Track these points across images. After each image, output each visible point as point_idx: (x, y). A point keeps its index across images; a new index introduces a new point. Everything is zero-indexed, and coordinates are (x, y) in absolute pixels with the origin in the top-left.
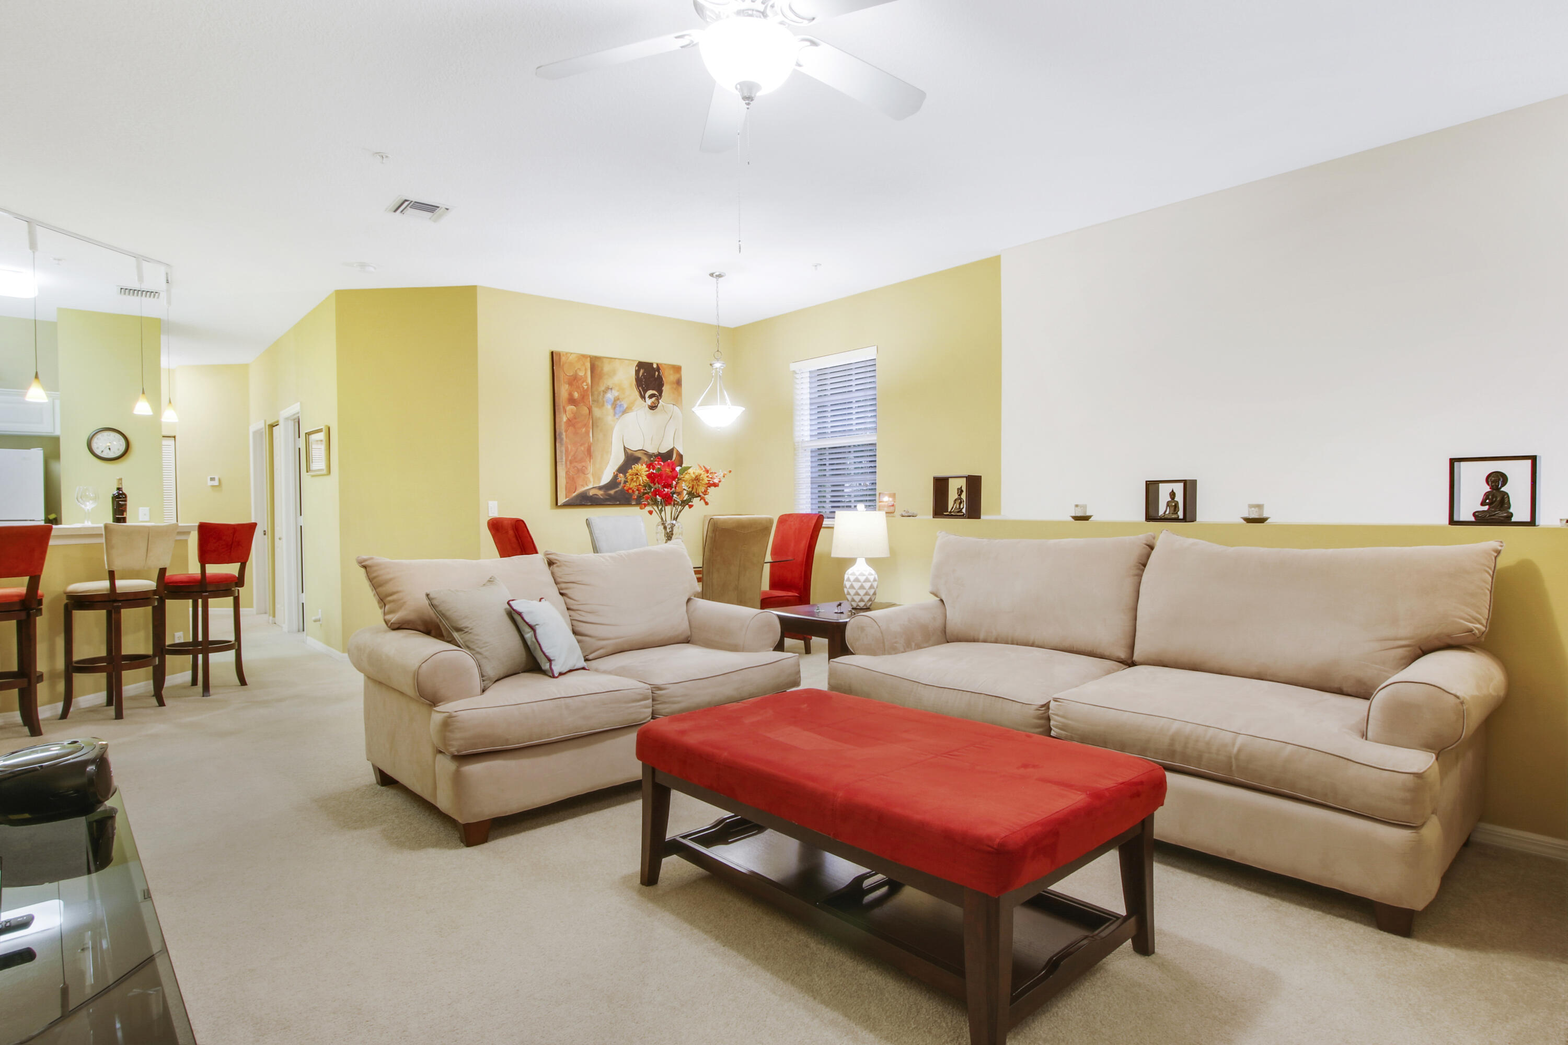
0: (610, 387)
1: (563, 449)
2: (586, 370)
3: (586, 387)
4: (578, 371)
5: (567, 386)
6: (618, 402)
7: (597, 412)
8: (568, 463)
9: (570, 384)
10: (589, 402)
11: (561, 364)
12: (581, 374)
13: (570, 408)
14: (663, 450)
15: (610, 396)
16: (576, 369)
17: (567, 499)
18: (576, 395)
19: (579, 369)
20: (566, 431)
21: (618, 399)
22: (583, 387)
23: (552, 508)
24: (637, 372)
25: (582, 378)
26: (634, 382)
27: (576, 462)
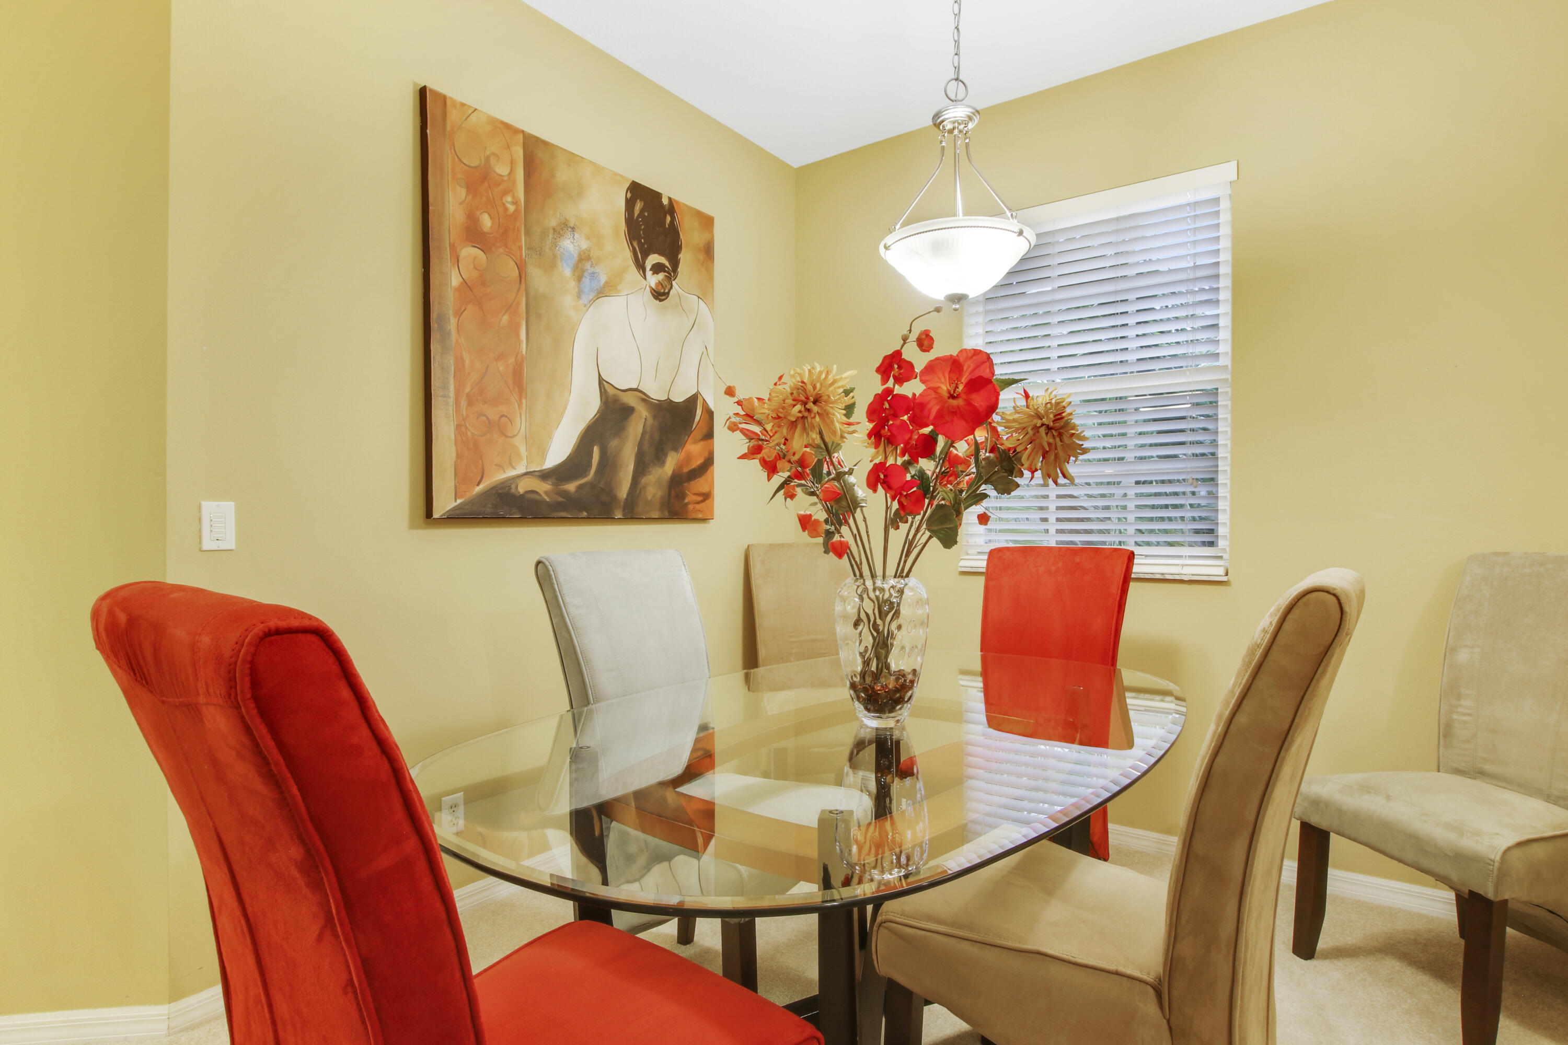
0: (572, 225)
1: (450, 361)
2: (513, 163)
3: (512, 208)
4: (493, 161)
5: (462, 192)
6: (588, 265)
7: (538, 278)
8: (463, 403)
9: (472, 188)
10: (520, 248)
11: (448, 128)
12: (502, 170)
13: (469, 252)
14: (679, 397)
15: (570, 245)
16: (488, 153)
17: (459, 501)
18: (486, 222)
19: (494, 154)
20: (459, 314)
21: (588, 258)
22: (504, 205)
23: (413, 526)
24: (630, 204)
25: (503, 181)
26: (623, 227)
27: (485, 402)
